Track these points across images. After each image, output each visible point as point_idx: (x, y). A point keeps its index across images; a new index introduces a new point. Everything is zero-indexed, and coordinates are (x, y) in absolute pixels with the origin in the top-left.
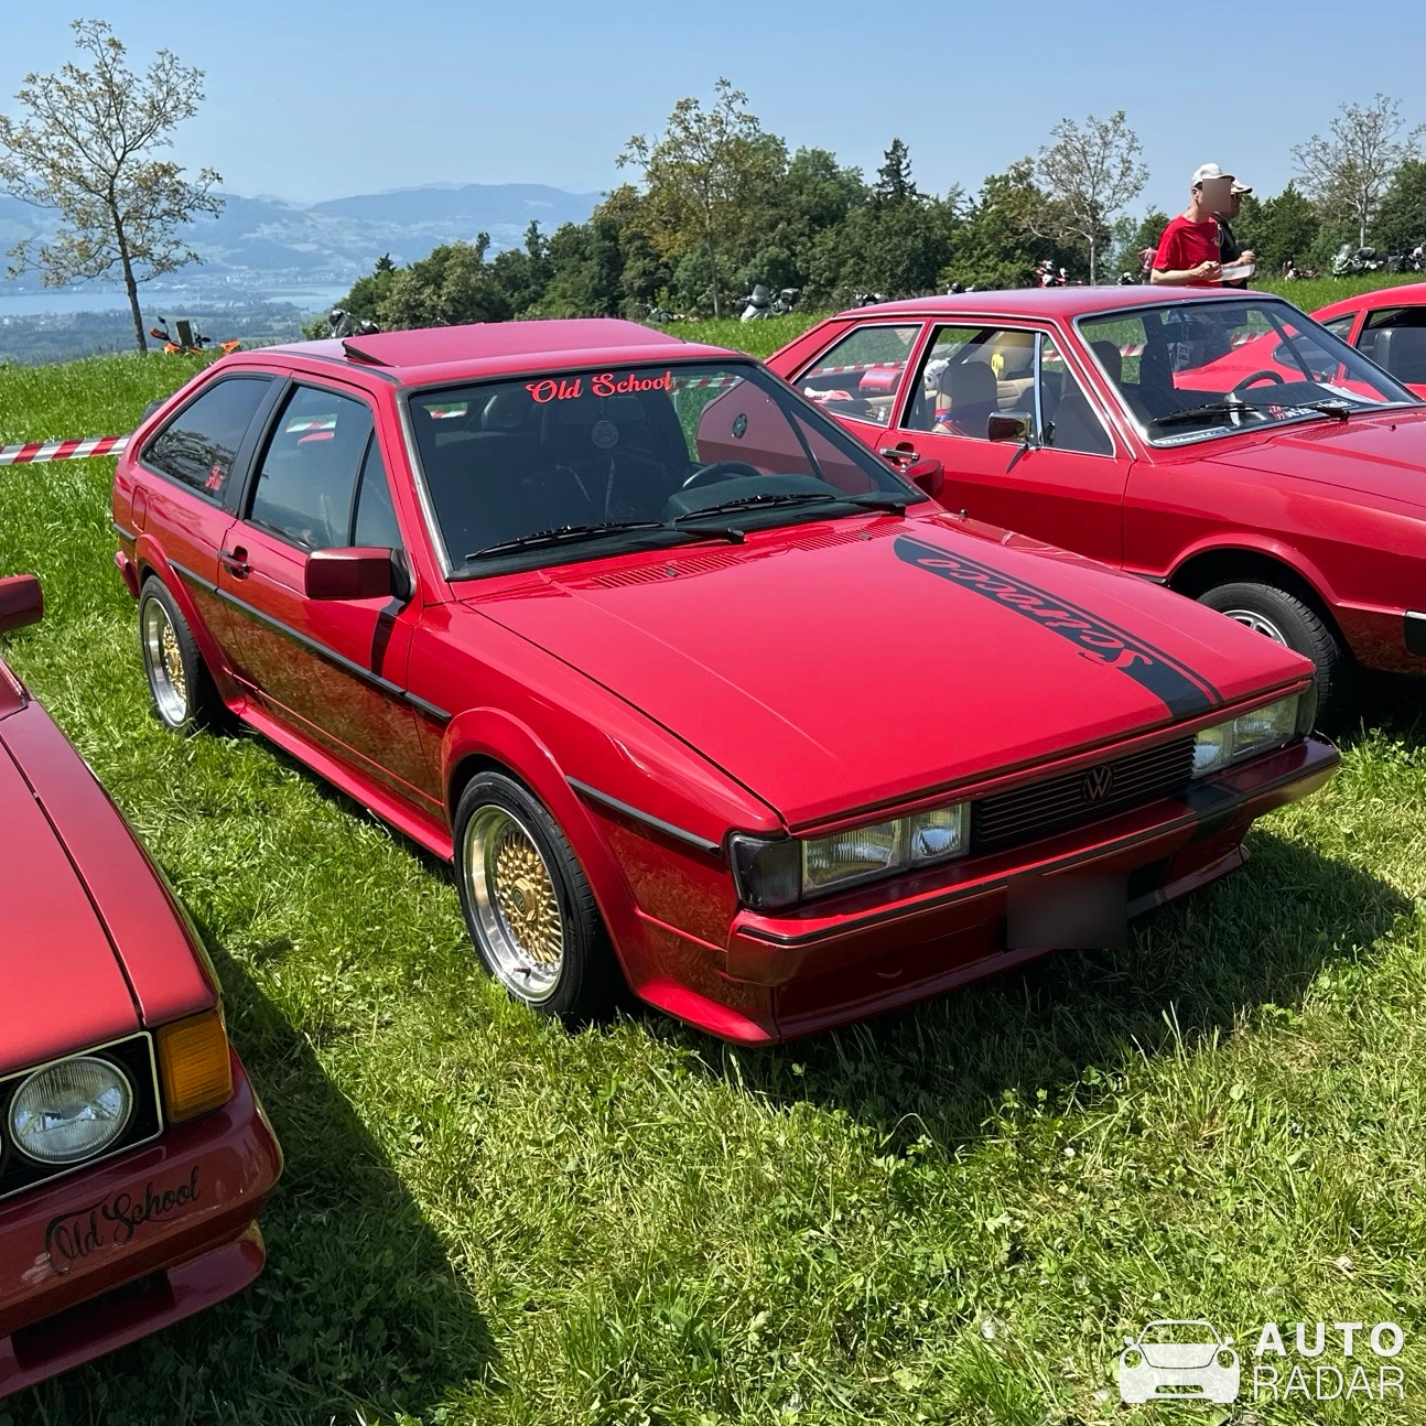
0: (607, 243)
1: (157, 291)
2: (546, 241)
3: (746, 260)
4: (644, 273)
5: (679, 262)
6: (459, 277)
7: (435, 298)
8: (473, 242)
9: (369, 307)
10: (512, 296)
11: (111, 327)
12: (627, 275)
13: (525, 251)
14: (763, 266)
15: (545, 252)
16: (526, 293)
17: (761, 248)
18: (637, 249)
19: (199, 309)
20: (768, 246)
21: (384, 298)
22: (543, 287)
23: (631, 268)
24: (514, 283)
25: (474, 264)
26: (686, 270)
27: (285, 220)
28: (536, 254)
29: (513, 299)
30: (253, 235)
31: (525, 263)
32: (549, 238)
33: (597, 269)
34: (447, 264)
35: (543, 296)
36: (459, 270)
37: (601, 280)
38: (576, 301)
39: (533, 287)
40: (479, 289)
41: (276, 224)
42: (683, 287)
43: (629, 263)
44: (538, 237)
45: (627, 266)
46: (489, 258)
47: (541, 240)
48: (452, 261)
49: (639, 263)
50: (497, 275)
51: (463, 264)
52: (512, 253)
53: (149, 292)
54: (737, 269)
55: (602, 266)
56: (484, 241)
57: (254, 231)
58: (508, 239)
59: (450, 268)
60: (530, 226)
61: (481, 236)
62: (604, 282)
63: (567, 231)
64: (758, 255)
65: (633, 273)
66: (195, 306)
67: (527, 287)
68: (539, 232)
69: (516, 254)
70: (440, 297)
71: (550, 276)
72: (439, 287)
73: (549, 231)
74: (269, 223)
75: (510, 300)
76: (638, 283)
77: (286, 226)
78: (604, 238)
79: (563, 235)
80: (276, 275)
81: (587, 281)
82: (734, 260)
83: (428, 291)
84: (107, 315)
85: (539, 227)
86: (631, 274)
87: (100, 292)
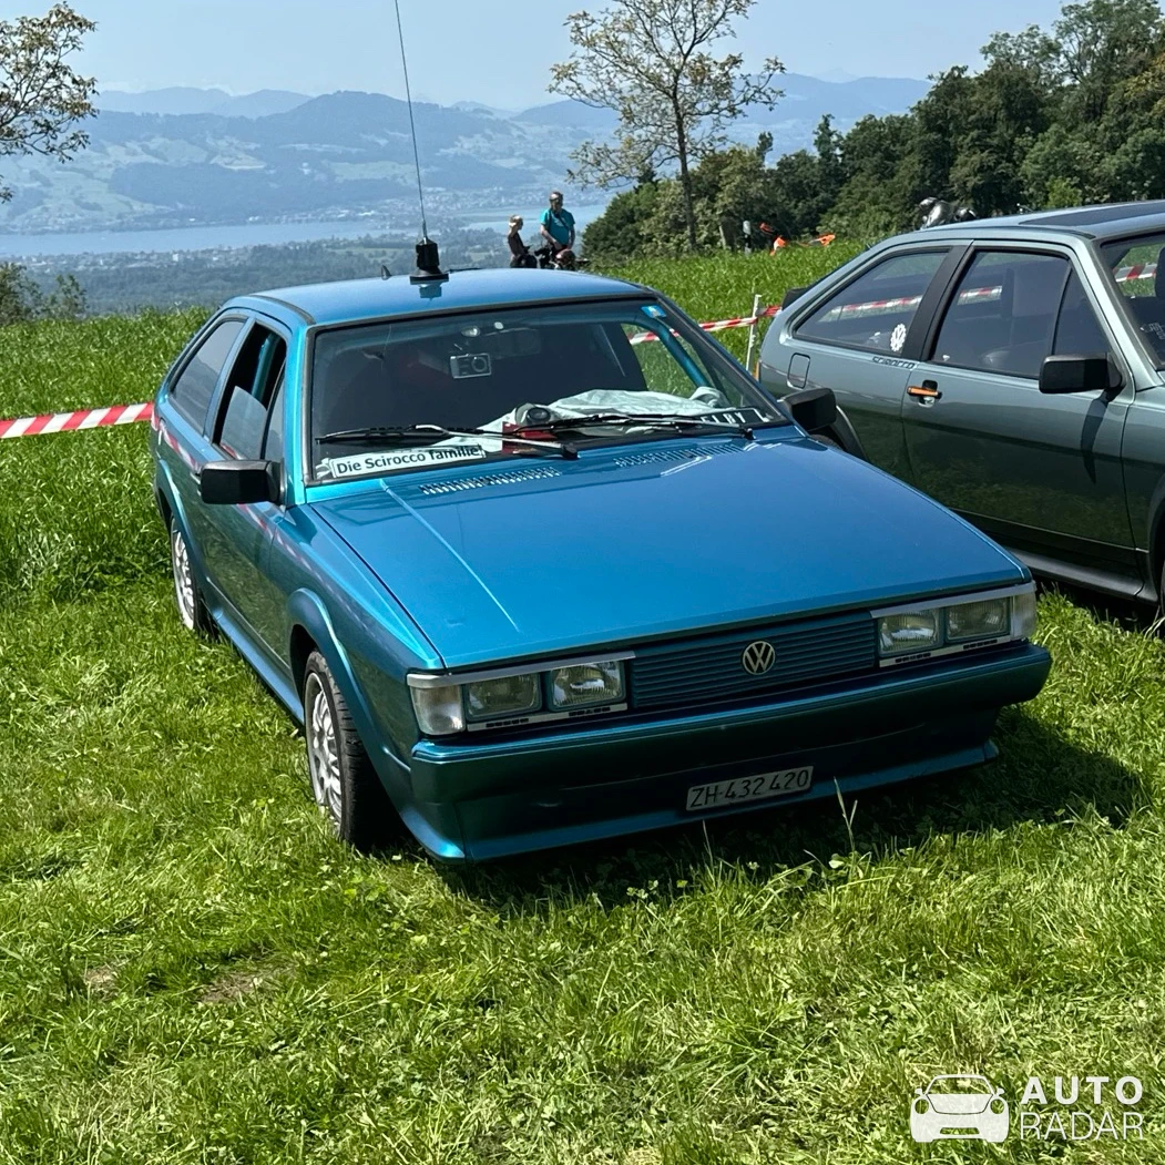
0: (934, 136)
1: (341, 220)
2: (840, 137)
3: (1113, 147)
4: (981, 170)
5: (1025, 153)
6: (737, 187)
7: (709, 212)
8: (755, 144)
9: (630, 226)
10: (796, 206)
11: (290, 262)
12: (957, 173)
13: (814, 153)
14: (1138, 152)
15: (838, 152)
16: (813, 203)
17: (1135, 131)
18: (972, 140)
19: (388, 240)
20: (1143, 128)
21: (649, 215)
22: (835, 194)
23: (965, 164)
24: (798, 191)
25: (753, 171)
26: (1036, 162)
27: (488, 132)
28: (826, 155)
29: (798, 210)
30: (451, 151)
31: (813, 166)
32: (844, 136)
33: (917, 168)
34: (723, 172)
35: (834, 205)
36: (738, 178)
37: (923, 179)
38: (891, 207)
39: (823, 195)
40: (760, 200)
41: (478, 136)
42: (1029, 184)
43: (960, 159)
44: (831, 134)
45: (958, 162)
46: (770, 163)
47: (834, 138)
48: (730, 168)
49: (974, 158)
50: (778, 182)
51: (742, 171)
52: (797, 156)
53: (332, 220)
54: (1102, 157)
55: (925, 163)
56: (766, 142)
57: (454, 146)
58: (794, 138)
59: (727, 177)
60: (822, 121)
61: (762, 137)
62: (928, 183)
63: (866, 126)
64: (1130, 140)
65: (966, 170)
66: (384, 236)
67: (815, 194)
68: (831, 128)
69: (802, 158)
70: (714, 211)
71: (843, 181)
72: (712, 199)
73: (844, 127)
74: (469, 136)
75: (796, 212)
76: (973, 182)
77: (489, 138)
78: (930, 130)
79: (862, 130)
80: (477, 196)
81: (906, 183)
82: (1096, 147)
83: (699, 205)
84: (286, 248)
85: (831, 122)
86: (964, 170)
87: (279, 222)
